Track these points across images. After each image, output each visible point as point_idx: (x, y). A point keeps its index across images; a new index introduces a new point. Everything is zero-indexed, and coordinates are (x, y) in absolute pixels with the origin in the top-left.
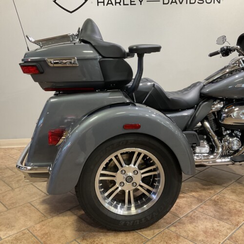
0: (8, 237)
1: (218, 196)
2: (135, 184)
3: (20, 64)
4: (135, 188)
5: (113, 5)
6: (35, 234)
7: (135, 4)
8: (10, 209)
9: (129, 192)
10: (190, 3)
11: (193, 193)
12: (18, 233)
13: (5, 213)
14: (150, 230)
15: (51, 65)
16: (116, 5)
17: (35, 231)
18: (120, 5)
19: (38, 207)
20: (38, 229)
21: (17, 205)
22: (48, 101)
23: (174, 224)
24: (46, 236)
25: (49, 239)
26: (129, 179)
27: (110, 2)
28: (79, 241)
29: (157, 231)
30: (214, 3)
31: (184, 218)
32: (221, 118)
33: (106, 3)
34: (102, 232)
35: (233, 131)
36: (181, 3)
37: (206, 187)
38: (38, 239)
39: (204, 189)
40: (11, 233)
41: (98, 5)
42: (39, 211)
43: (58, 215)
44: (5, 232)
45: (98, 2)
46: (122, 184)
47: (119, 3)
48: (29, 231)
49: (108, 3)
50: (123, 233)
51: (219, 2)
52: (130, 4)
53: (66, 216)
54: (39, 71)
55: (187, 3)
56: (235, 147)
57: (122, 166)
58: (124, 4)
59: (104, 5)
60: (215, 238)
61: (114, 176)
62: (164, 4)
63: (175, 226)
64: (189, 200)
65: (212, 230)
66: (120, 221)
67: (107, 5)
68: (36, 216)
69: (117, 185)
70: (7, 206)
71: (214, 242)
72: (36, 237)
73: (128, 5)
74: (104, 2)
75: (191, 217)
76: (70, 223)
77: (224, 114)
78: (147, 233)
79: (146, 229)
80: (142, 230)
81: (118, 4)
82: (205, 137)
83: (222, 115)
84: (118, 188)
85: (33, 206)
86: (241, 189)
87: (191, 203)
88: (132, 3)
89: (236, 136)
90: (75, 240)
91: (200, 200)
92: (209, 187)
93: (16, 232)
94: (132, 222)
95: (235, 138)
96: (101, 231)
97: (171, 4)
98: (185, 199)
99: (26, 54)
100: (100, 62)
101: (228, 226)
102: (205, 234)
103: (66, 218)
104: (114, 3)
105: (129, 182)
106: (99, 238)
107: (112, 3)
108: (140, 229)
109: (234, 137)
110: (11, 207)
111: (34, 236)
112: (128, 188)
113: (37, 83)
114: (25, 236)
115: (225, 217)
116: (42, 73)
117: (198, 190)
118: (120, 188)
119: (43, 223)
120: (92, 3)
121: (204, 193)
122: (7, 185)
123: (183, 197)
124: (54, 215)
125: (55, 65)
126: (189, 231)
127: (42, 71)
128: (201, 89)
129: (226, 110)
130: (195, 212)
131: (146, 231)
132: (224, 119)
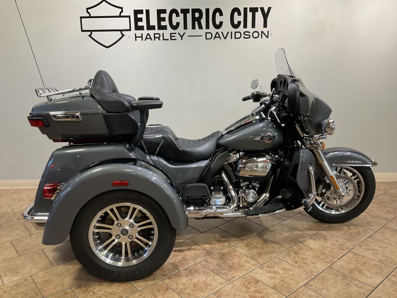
0: (10, 283)
1: (229, 250)
2: (131, 237)
3: (28, 117)
4: (131, 240)
5: (152, 40)
6: (36, 281)
7: (176, 39)
8: (22, 255)
9: (126, 244)
10: (235, 38)
11: (206, 246)
12: (20, 279)
13: (16, 259)
14: (144, 282)
15: (56, 120)
16: (155, 40)
17: (37, 278)
18: (160, 40)
19: (48, 254)
20: (40, 276)
21: (30, 252)
22: (53, 154)
23: (170, 277)
24: (45, 284)
25: (46, 286)
26: (124, 232)
27: (148, 37)
28: (73, 289)
29: (150, 283)
30: (262, 37)
31: (183, 271)
32: (237, 168)
33: (144, 38)
34: (98, 282)
35: (250, 183)
36: (225, 38)
37: (223, 239)
38: (37, 286)
39: (219, 241)
40: (14, 279)
41: (136, 40)
42: (48, 258)
43: (64, 263)
44: (9, 278)
45: (136, 37)
46: (118, 236)
47: (159, 38)
48: (31, 277)
49: (146, 38)
50: (118, 283)
51: (267, 37)
52: (170, 39)
53: (71, 264)
54: (44, 125)
55: (231, 38)
56: (251, 200)
57: (118, 219)
58: (164, 39)
59: (142, 40)
60: (202, 291)
61: (110, 229)
62: (206, 39)
63: (170, 279)
64: (198, 252)
65: (203, 284)
66: (113, 271)
67: (145, 40)
68: (43, 262)
69: (113, 238)
70: (19, 253)
71: (198, 295)
72: (36, 284)
73: (168, 40)
74: (142, 37)
75: (190, 270)
76: (72, 271)
77: (240, 164)
78: (140, 285)
79: (141, 280)
80: (137, 281)
81: (157, 39)
82: (222, 188)
83: (238, 165)
84: (114, 240)
85: (44, 253)
86: (257, 242)
87: (198, 256)
88: (172, 38)
89: (254, 188)
90: (70, 288)
91: (209, 253)
92: (226, 239)
93: (19, 278)
94: (125, 273)
95: (252, 191)
96: (98, 280)
97: (214, 39)
98: (194, 251)
99: (33, 108)
100: (105, 116)
101: (221, 280)
102: (195, 287)
103: (71, 267)
104: (153, 38)
105: (124, 235)
106: (93, 287)
107: (150, 38)
108: (135, 280)
109: (250, 189)
110: (22, 253)
111: (34, 283)
112: (124, 240)
113: (45, 135)
114: (27, 282)
115: (224, 272)
116: (48, 126)
117: (214, 242)
118: (116, 241)
119: (47, 270)
120: (129, 37)
121: (217, 246)
122: (26, 230)
123: (194, 249)
124: (61, 263)
125: (59, 120)
126: (181, 284)
127: (48, 125)
128: (219, 139)
129: (244, 161)
130: (197, 265)
131: (140, 282)
132: (240, 170)
